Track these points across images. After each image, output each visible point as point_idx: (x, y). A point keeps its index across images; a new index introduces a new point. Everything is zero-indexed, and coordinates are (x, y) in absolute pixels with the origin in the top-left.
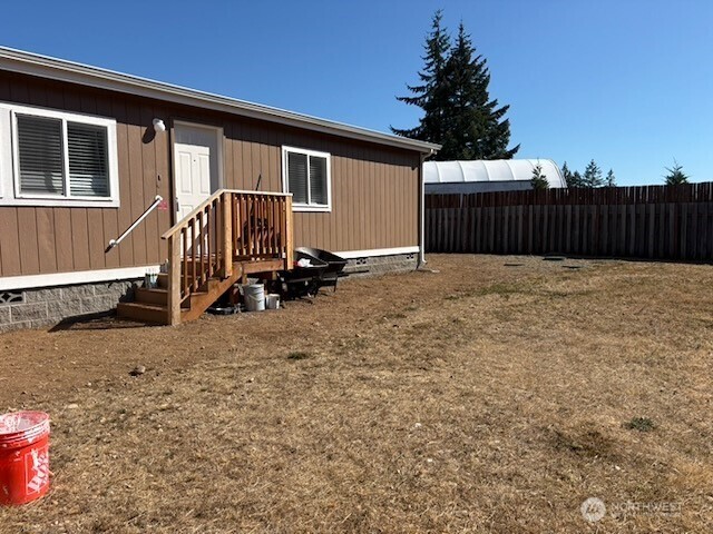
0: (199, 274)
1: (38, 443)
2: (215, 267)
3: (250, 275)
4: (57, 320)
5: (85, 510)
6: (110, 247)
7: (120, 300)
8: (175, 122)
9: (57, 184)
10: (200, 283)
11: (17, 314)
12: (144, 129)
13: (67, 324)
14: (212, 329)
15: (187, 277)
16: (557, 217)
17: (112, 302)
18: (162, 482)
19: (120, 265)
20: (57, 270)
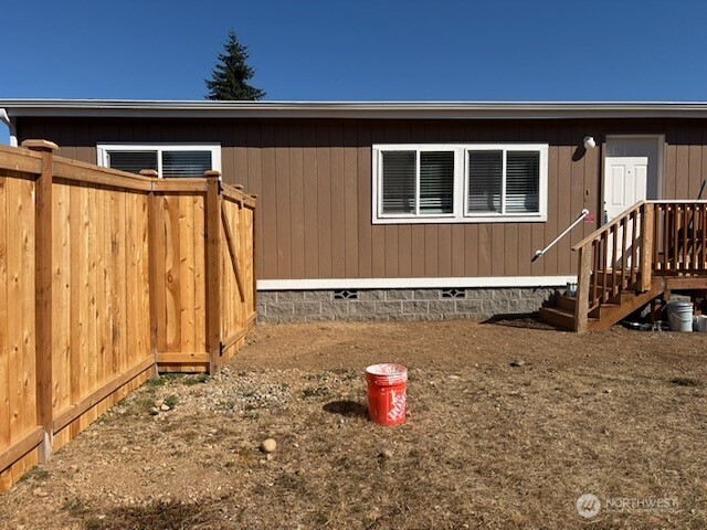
0: (610, 285)
1: (395, 386)
2: (630, 281)
3: (674, 292)
4: (490, 315)
5: (414, 442)
6: (536, 257)
7: (543, 304)
8: (608, 136)
9: (496, 204)
10: (611, 294)
11: (460, 307)
12: (575, 148)
13: (496, 319)
14: (615, 342)
15: (597, 287)
17: (535, 305)
18: (472, 443)
19: (545, 273)
20: (492, 274)
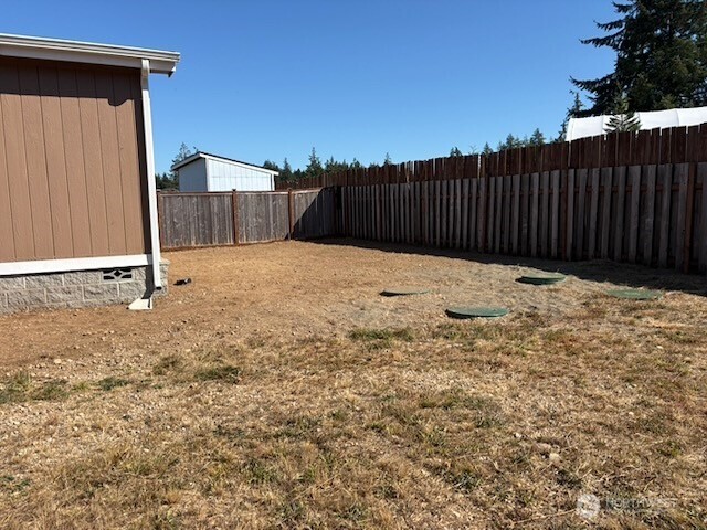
16: (614, 192)
